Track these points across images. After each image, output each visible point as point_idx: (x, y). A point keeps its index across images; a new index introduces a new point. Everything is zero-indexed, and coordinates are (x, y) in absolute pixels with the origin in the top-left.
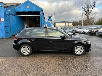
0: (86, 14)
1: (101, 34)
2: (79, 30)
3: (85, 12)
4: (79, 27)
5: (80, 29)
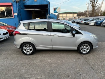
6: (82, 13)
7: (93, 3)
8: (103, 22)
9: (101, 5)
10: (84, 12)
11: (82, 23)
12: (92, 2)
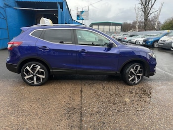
0: (143, 9)
1: (162, 45)
2: (130, 38)
3: (143, 6)
4: (130, 33)
5: (131, 36)
6: (130, 24)
7: (145, 8)
8: (160, 41)
9: (158, 12)
10: (132, 23)
11: (125, 40)
12: (144, 6)
